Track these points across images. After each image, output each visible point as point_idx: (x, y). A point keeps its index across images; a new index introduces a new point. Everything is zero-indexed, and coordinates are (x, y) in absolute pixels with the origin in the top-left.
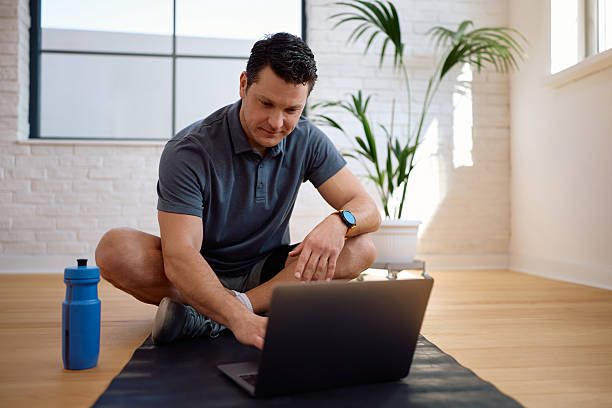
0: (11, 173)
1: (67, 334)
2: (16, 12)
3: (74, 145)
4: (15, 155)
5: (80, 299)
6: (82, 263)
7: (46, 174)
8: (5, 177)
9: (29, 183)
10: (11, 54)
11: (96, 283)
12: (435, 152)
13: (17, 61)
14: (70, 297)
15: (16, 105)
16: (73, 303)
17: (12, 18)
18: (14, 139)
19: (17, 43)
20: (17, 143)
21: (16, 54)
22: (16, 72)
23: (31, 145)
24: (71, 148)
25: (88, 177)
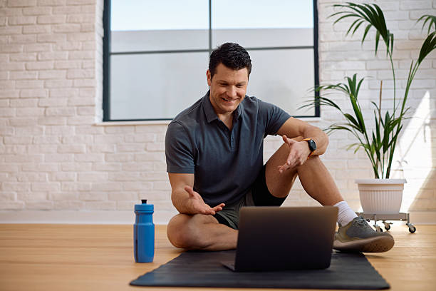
0: (91, 148)
1: (136, 242)
2: (94, 27)
3: (135, 125)
4: (94, 134)
5: (144, 222)
6: (144, 201)
7: (115, 148)
8: (87, 152)
9: (103, 155)
10: (91, 59)
11: (152, 213)
12: (428, 121)
13: (94, 63)
14: (137, 220)
15: (94, 96)
16: (139, 224)
17: (90, 31)
18: (93, 123)
19: (94, 50)
20: (95, 125)
21: (94, 59)
22: (94, 72)
23: (105, 126)
24: (133, 128)
25: (146, 150)
